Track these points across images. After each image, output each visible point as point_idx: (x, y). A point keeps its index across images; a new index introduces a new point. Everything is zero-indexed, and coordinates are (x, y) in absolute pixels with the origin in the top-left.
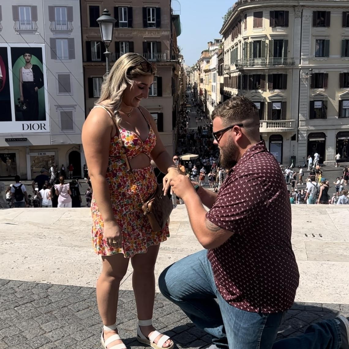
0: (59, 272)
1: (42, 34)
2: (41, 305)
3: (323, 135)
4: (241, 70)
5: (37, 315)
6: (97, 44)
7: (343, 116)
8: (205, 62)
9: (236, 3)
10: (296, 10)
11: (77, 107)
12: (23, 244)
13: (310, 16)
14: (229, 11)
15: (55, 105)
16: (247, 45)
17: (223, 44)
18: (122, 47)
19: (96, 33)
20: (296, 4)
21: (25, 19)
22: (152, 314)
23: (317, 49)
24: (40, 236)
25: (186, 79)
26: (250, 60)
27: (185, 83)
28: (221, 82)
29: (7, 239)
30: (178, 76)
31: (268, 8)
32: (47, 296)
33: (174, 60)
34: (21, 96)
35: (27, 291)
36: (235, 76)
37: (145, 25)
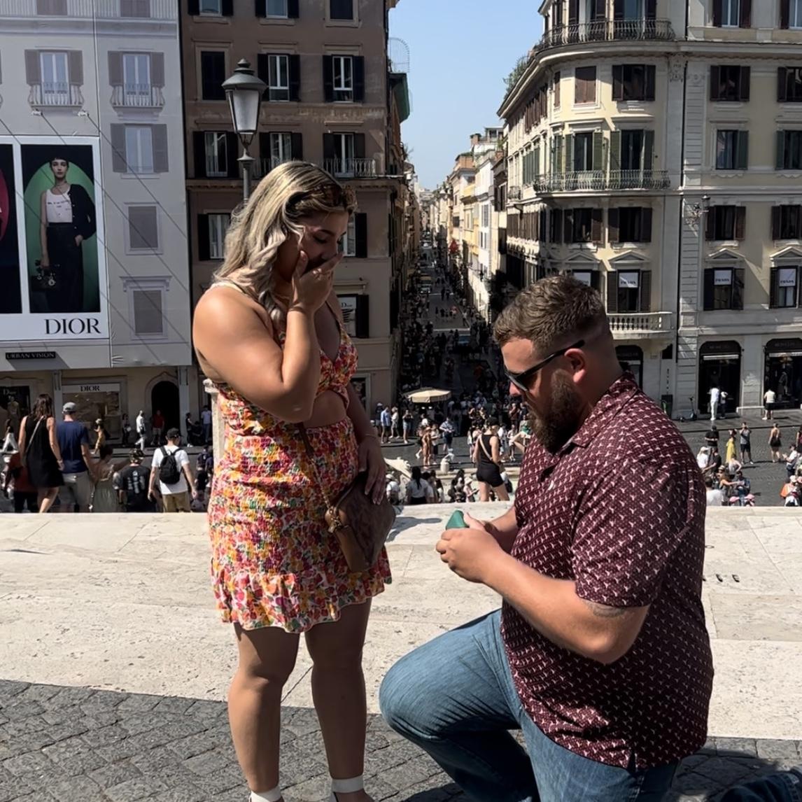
0: (143, 665)
1: (94, 116)
2: (103, 741)
3: (735, 347)
4: (547, 199)
5: (94, 766)
6: (218, 136)
7: (781, 303)
8: (463, 180)
9: (535, 47)
10: (672, 65)
11: (172, 282)
12: (58, 599)
13: (703, 77)
14: (518, 66)
15: (121, 277)
16: (560, 143)
17: (506, 138)
18: (277, 146)
19: (218, 114)
20: (672, 50)
21: (55, 80)
22: (362, 766)
23: (719, 151)
24: (96, 581)
25: (421, 218)
26: (567, 177)
27: (417, 227)
28: (501, 226)
29: (20, 587)
30: (402, 212)
31: (609, 59)
32: (117, 721)
33: (395, 176)
34: (42, 255)
35: (70, 710)
36: (532, 211)
37: (330, 95)
